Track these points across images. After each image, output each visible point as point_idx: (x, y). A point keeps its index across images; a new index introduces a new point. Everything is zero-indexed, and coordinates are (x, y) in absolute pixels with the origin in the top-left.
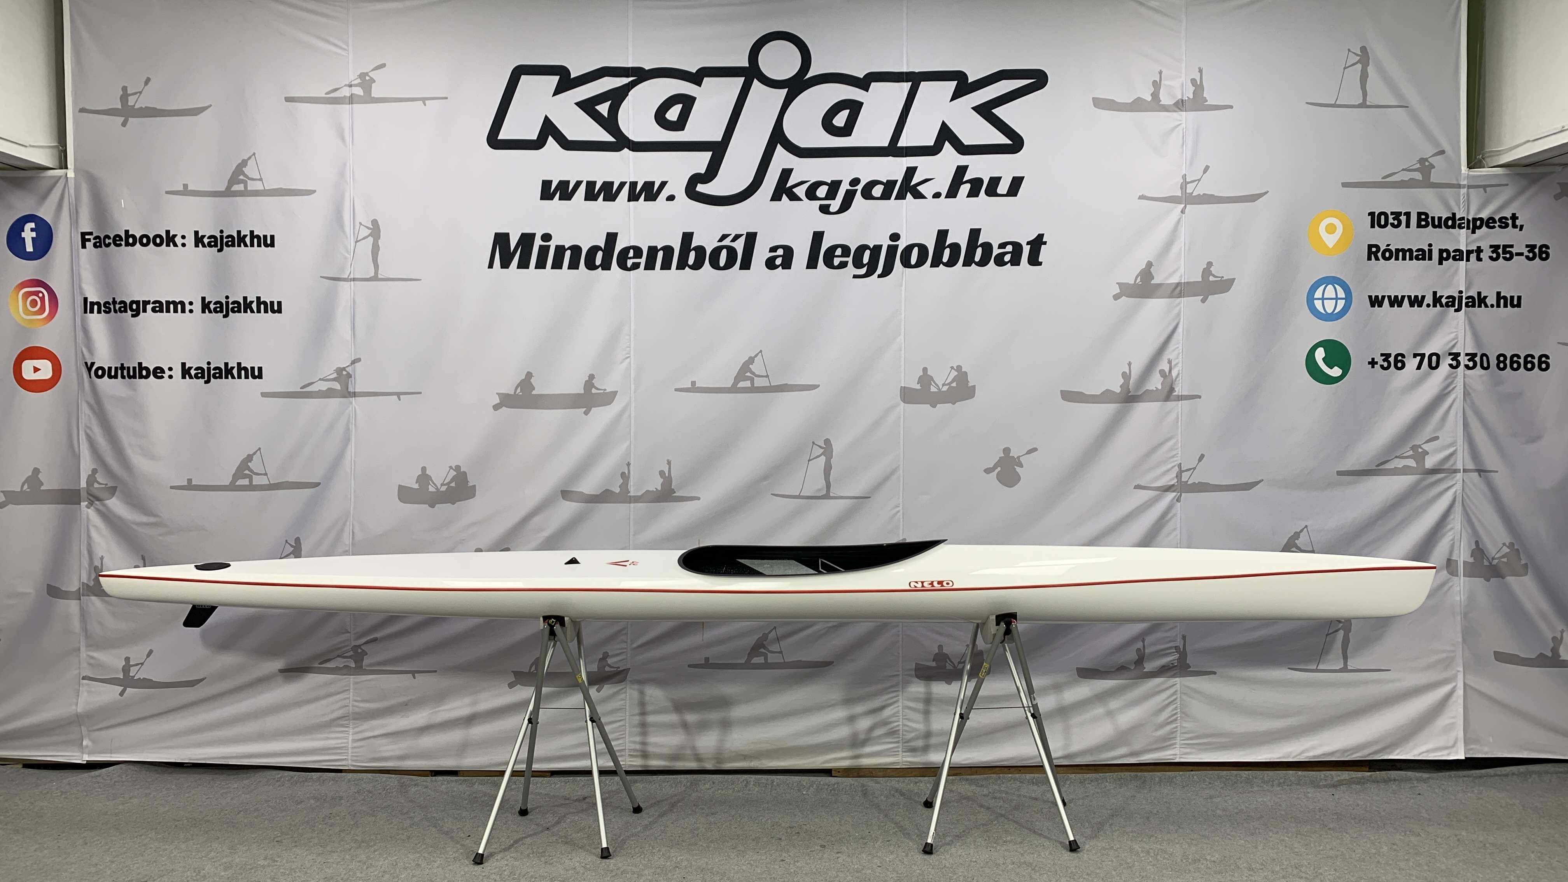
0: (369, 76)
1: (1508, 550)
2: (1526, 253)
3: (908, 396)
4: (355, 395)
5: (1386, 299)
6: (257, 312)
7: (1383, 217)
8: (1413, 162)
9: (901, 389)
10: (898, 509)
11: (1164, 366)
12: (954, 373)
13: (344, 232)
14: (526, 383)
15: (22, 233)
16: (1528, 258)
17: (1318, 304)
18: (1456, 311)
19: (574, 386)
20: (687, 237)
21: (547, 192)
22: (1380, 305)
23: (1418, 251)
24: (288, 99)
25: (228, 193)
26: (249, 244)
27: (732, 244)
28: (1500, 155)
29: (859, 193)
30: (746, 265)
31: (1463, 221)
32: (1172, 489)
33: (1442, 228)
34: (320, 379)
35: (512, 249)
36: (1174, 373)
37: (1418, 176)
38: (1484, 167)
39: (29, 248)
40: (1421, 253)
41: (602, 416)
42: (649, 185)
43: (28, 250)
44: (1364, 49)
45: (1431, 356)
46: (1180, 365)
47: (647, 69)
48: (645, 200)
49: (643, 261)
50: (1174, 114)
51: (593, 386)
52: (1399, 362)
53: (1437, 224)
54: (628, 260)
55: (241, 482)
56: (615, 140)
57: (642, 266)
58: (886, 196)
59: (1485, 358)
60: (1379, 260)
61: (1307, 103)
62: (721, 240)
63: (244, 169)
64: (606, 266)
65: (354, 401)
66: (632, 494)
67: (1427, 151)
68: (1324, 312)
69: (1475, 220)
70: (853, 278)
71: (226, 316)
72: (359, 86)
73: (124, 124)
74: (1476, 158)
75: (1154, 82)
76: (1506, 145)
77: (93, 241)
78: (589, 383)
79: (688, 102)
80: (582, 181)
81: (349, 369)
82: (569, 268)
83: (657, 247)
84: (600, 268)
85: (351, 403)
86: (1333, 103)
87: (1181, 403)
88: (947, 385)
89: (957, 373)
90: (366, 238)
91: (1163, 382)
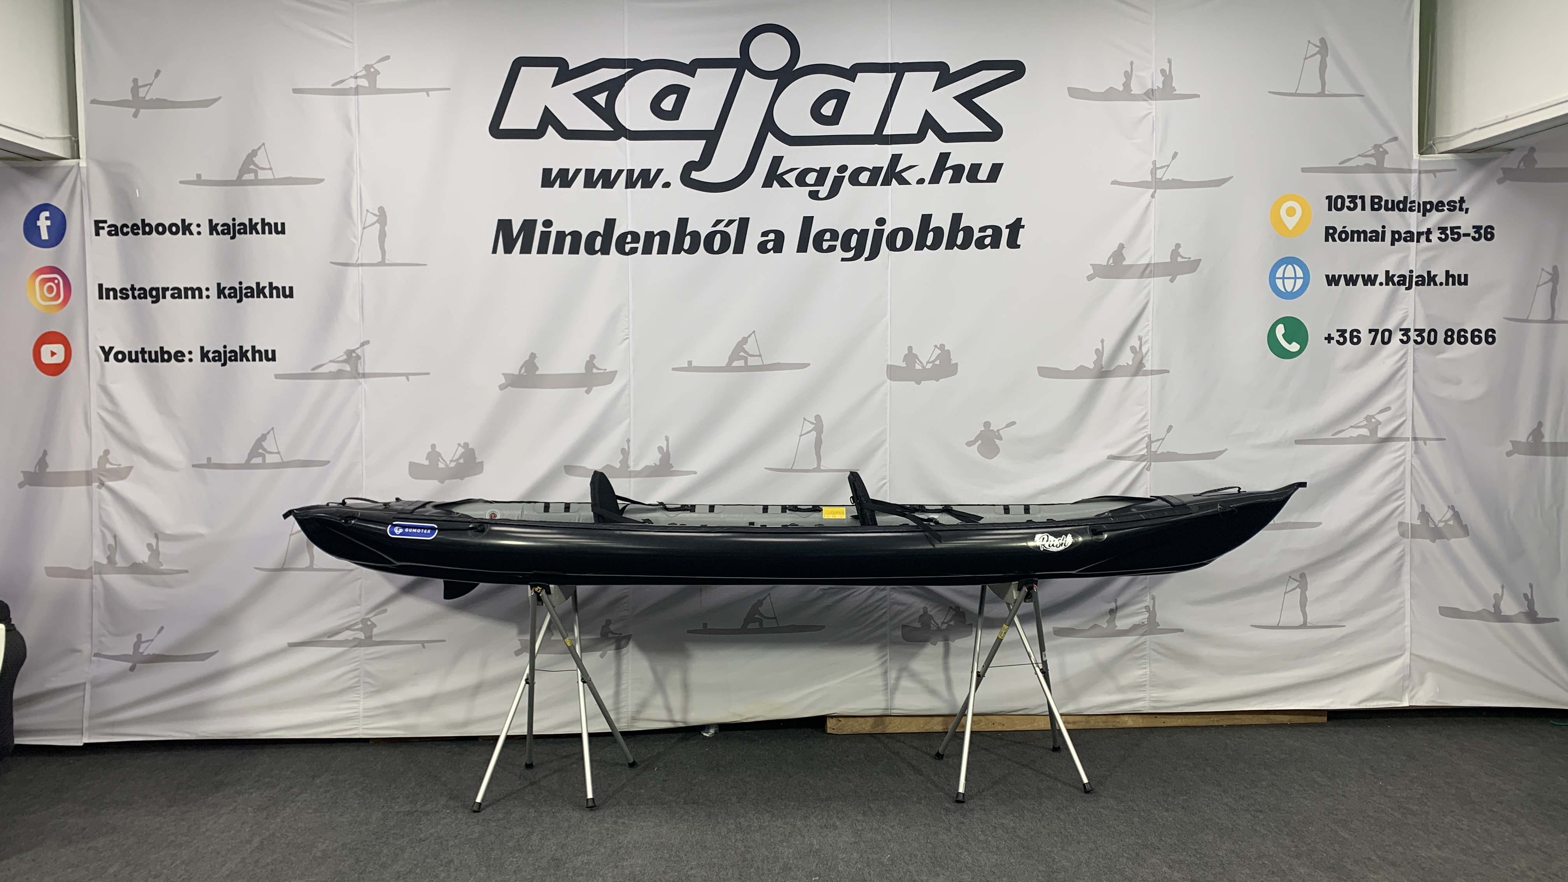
0: (374, 68)
2: (1473, 234)
3: (894, 373)
4: (364, 376)
5: (1343, 278)
6: (270, 297)
7: (1339, 201)
8: (1369, 148)
9: (887, 367)
10: (885, 481)
11: (1134, 341)
12: (938, 352)
13: (351, 218)
14: (530, 364)
15: (38, 222)
16: (1474, 238)
17: (1279, 283)
18: (1407, 289)
19: (577, 367)
20: (683, 223)
21: (547, 180)
22: (1337, 284)
23: (1371, 232)
24: (296, 91)
25: (239, 182)
26: (260, 231)
27: (725, 229)
28: (1447, 141)
29: (846, 179)
30: (739, 249)
31: (1414, 204)
33: (1394, 210)
34: (330, 361)
35: (515, 234)
36: (1144, 350)
37: (1372, 161)
38: (1433, 153)
39: (45, 236)
40: (1374, 234)
41: (602, 395)
42: (645, 173)
43: (43, 238)
44: (1323, 40)
45: (1384, 332)
46: (1150, 341)
47: (642, 60)
48: (642, 187)
49: (640, 246)
50: (1144, 102)
51: (594, 366)
52: (1355, 337)
53: (1390, 206)
54: (626, 245)
55: (255, 461)
56: (613, 130)
57: (640, 250)
58: (872, 182)
59: (1432, 333)
60: (1335, 241)
61: (1269, 92)
62: (714, 226)
63: (254, 159)
64: (605, 250)
65: (363, 383)
66: (631, 469)
68: (1283, 290)
69: (1425, 203)
70: (842, 261)
71: (240, 301)
72: (364, 78)
73: (135, 115)
74: (1427, 144)
75: (1126, 72)
76: (1456, 131)
77: (107, 229)
78: (590, 364)
79: (682, 92)
80: (581, 169)
81: (359, 352)
82: (570, 253)
83: (653, 232)
84: (599, 253)
85: (360, 384)
86: (1294, 92)
87: (1150, 377)
88: (931, 362)
89: (940, 352)
90: (373, 224)
91: (1134, 357)
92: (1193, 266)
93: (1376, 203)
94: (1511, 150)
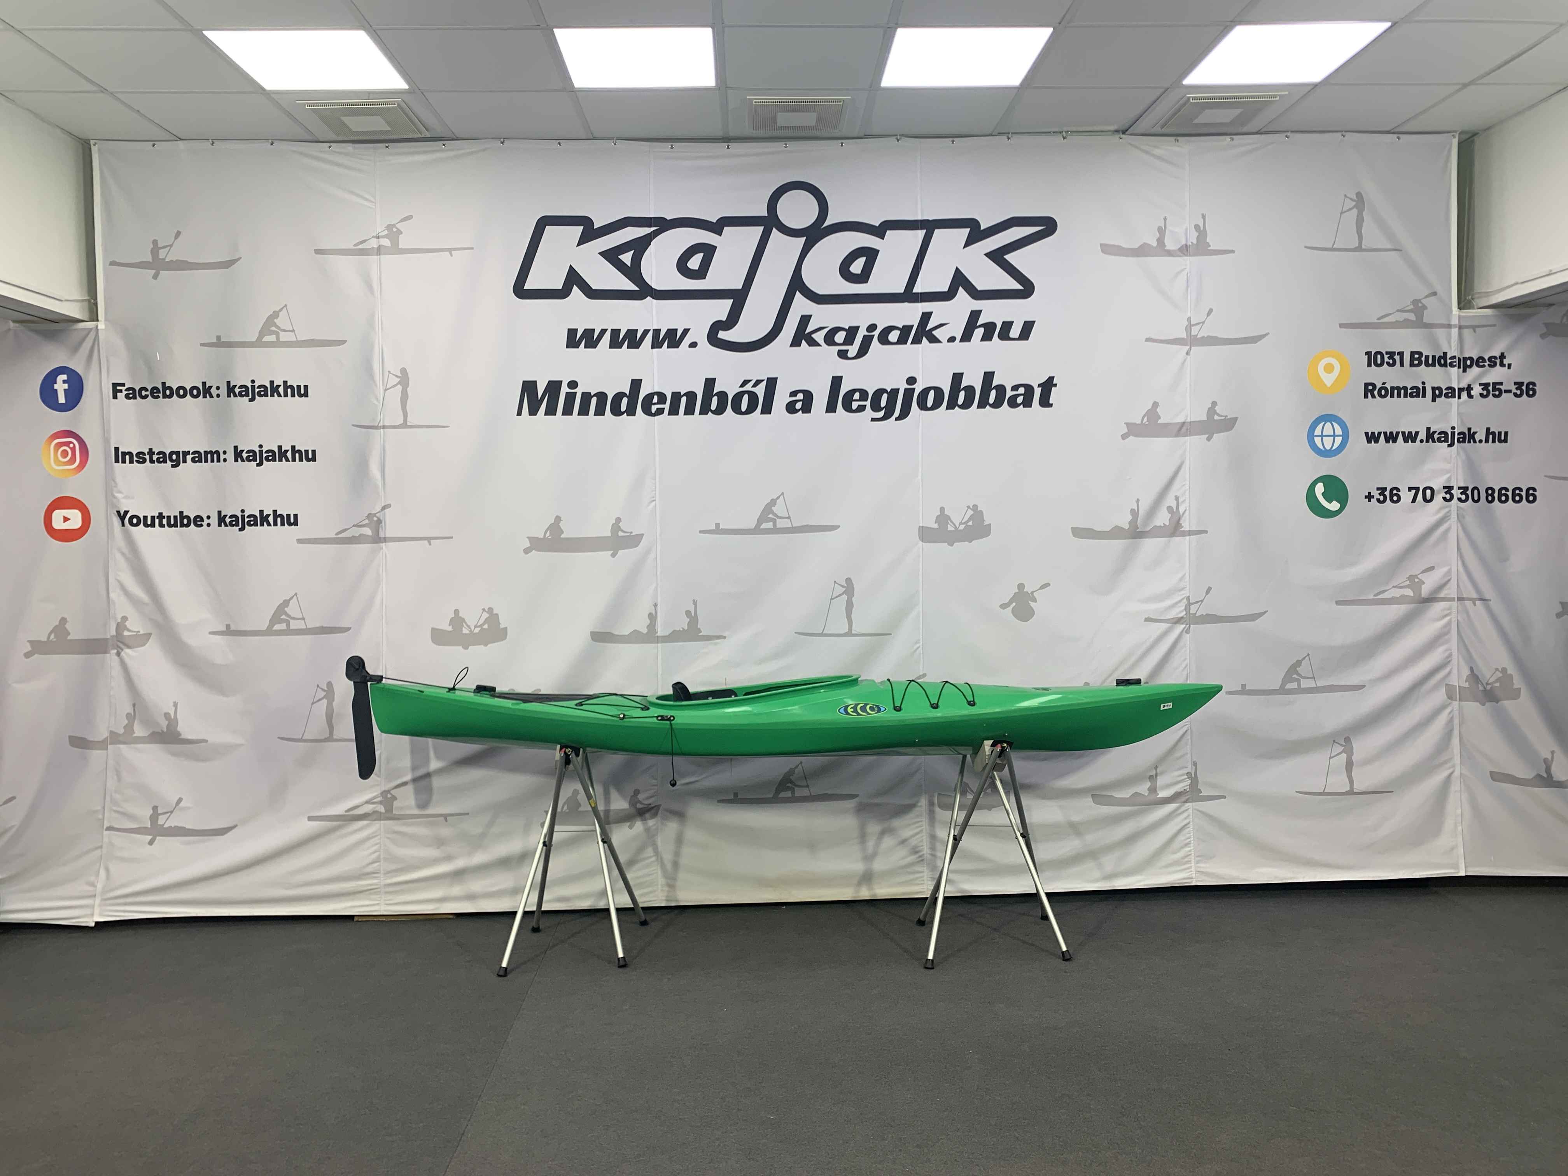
0: (397, 228)
1: (1501, 675)
2: (1514, 391)
3: (926, 534)
4: (385, 540)
5: (1382, 434)
6: (292, 461)
7: (1379, 356)
8: (1407, 303)
9: (919, 529)
10: (918, 645)
11: (1170, 501)
12: (970, 512)
13: (374, 381)
14: (555, 527)
15: (55, 385)
16: (1515, 395)
17: (1318, 440)
18: (1449, 446)
20: (710, 383)
21: (573, 340)
22: (1377, 441)
23: (1412, 388)
24: (318, 252)
25: (259, 343)
26: (282, 393)
27: (754, 390)
28: (1488, 296)
29: (875, 339)
30: (767, 409)
31: (1455, 360)
32: (1181, 622)
33: (1435, 366)
34: (354, 526)
35: (540, 396)
36: (1181, 510)
37: (1412, 317)
38: (1473, 308)
39: (62, 400)
40: (1415, 390)
41: (629, 557)
42: (671, 333)
43: (60, 402)
44: (1359, 195)
45: (1425, 489)
46: (1187, 501)
47: (668, 219)
48: (668, 347)
49: (667, 406)
50: (1179, 258)
51: (620, 529)
52: (1394, 495)
53: (1430, 362)
54: (653, 406)
55: (277, 627)
56: (638, 289)
57: (666, 411)
58: (902, 340)
59: (1476, 492)
60: (1375, 397)
61: (1306, 247)
62: (742, 386)
63: (275, 320)
64: (631, 411)
65: (384, 547)
66: (659, 634)
67: (1421, 292)
68: (1322, 448)
69: (1465, 359)
70: (872, 421)
71: (260, 465)
72: (387, 238)
73: (155, 277)
74: (1465, 299)
75: (1160, 229)
76: (1496, 285)
77: (125, 393)
78: (616, 527)
79: (709, 251)
80: (607, 330)
81: (380, 515)
82: (595, 415)
83: (680, 393)
84: (625, 414)
85: (382, 548)
86: (1331, 247)
87: (1187, 538)
88: (963, 524)
89: (972, 513)
90: (395, 386)
91: (1171, 518)
92: (1229, 424)
93: (1417, 359)
94: (1551, 305)
